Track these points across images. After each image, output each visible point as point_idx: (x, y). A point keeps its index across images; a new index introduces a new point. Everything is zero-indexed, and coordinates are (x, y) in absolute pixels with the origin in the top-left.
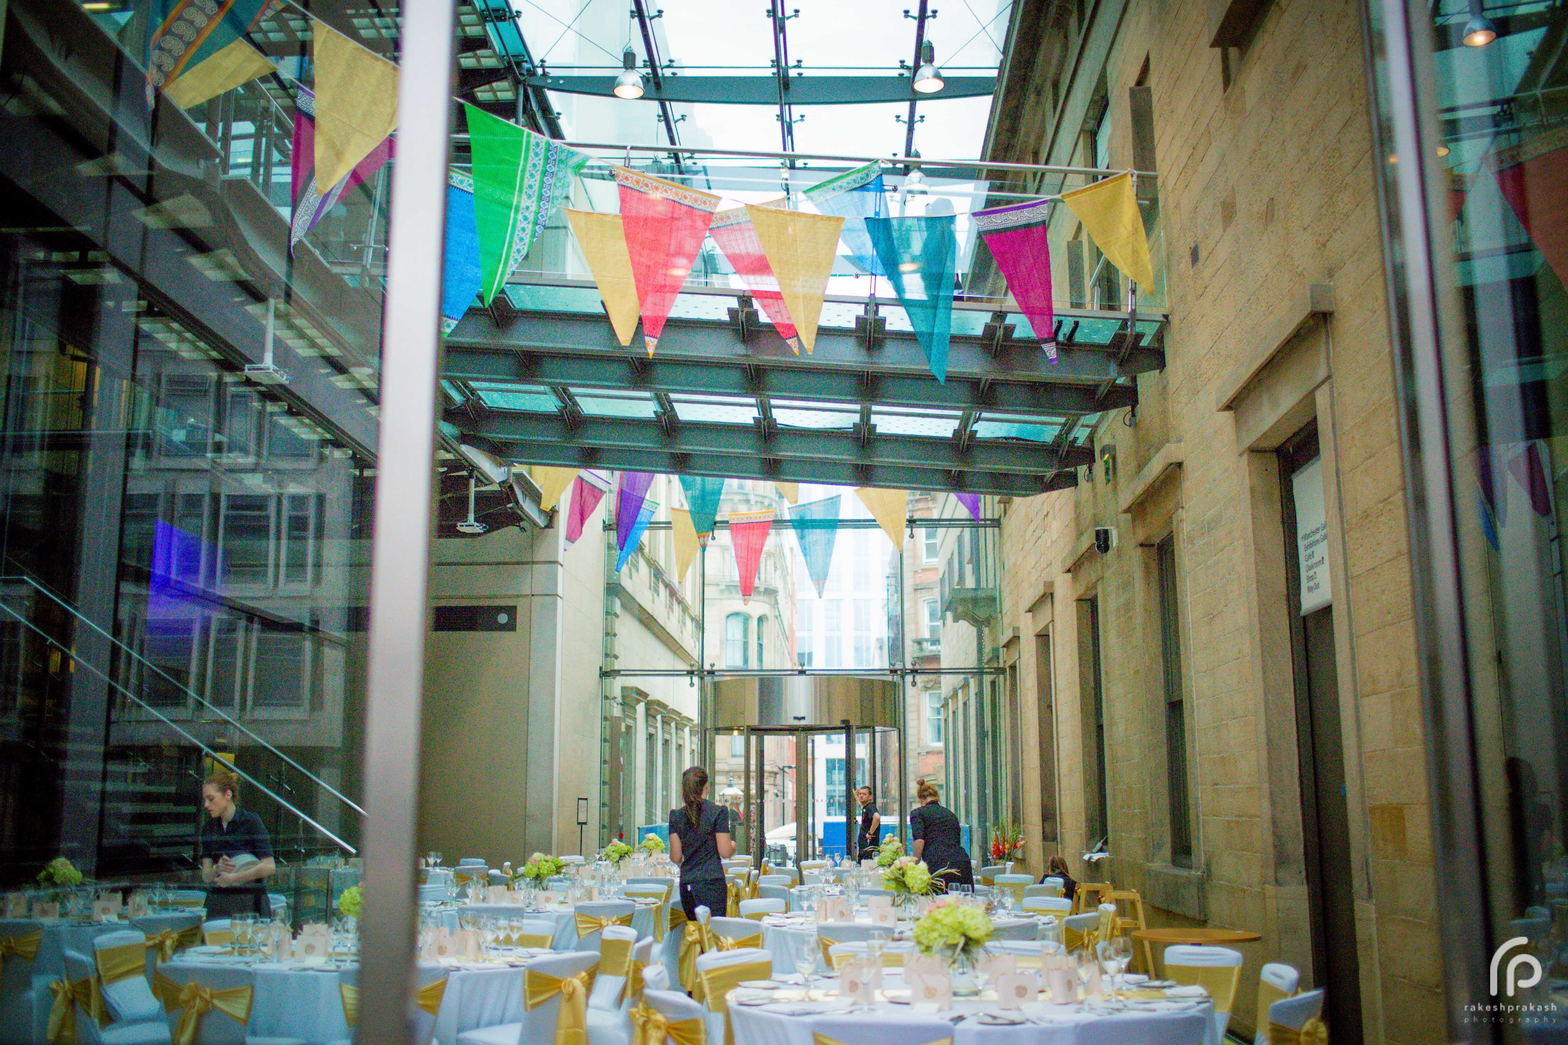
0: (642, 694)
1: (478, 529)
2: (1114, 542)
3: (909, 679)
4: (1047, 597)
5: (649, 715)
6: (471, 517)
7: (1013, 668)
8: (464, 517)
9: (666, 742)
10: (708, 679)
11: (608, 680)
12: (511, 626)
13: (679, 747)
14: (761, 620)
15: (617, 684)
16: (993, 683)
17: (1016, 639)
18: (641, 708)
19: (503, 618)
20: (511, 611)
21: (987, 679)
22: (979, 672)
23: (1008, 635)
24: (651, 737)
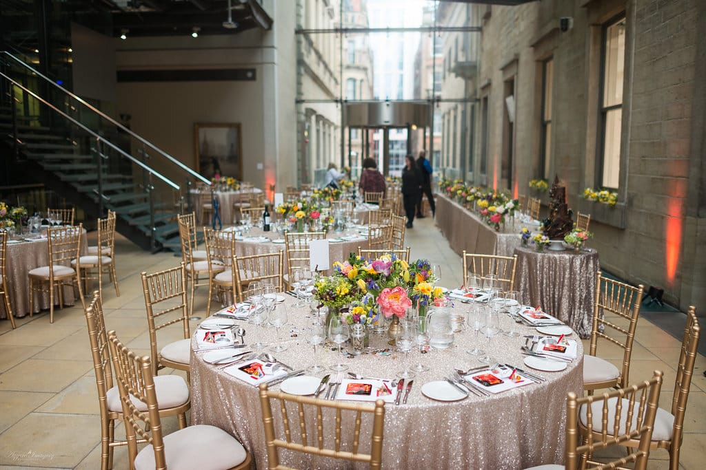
0: (313, 112)
1: (234, 26)
2: (571, 26)
3: (436, 104)
4: (515, 61)
5: (317, 121)
6: (230, 20)
7: (486, 99)
8: (226, 20)
9: (324, 133)
10: (344, 104)
11: (299, 105)
12: (253, 78)
13: (330, 135)
14: (362, 81)
15: (304, 106)
16: (473, 107)
17: (488, 85)
18: (313, 118)
19: (250, 75)
20: (254, 71)
21: (469, 105)
22: (464, 101)
23: (484, 83)
24: (318, 131)
